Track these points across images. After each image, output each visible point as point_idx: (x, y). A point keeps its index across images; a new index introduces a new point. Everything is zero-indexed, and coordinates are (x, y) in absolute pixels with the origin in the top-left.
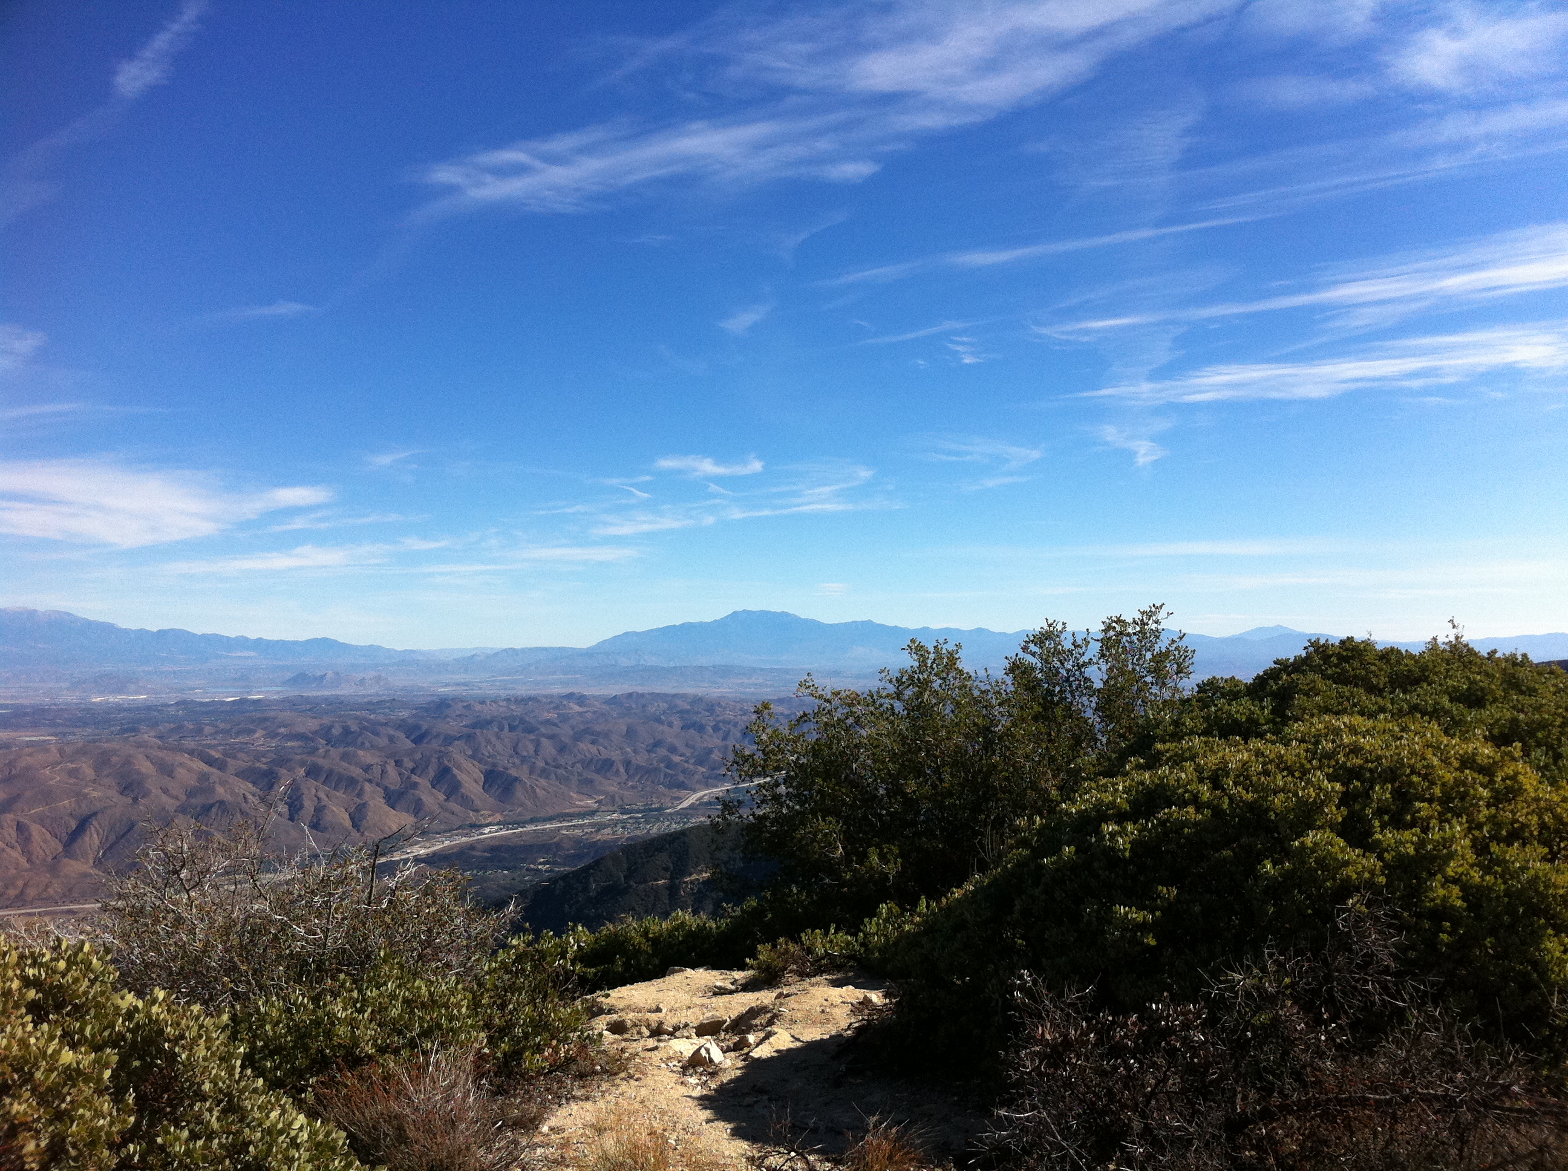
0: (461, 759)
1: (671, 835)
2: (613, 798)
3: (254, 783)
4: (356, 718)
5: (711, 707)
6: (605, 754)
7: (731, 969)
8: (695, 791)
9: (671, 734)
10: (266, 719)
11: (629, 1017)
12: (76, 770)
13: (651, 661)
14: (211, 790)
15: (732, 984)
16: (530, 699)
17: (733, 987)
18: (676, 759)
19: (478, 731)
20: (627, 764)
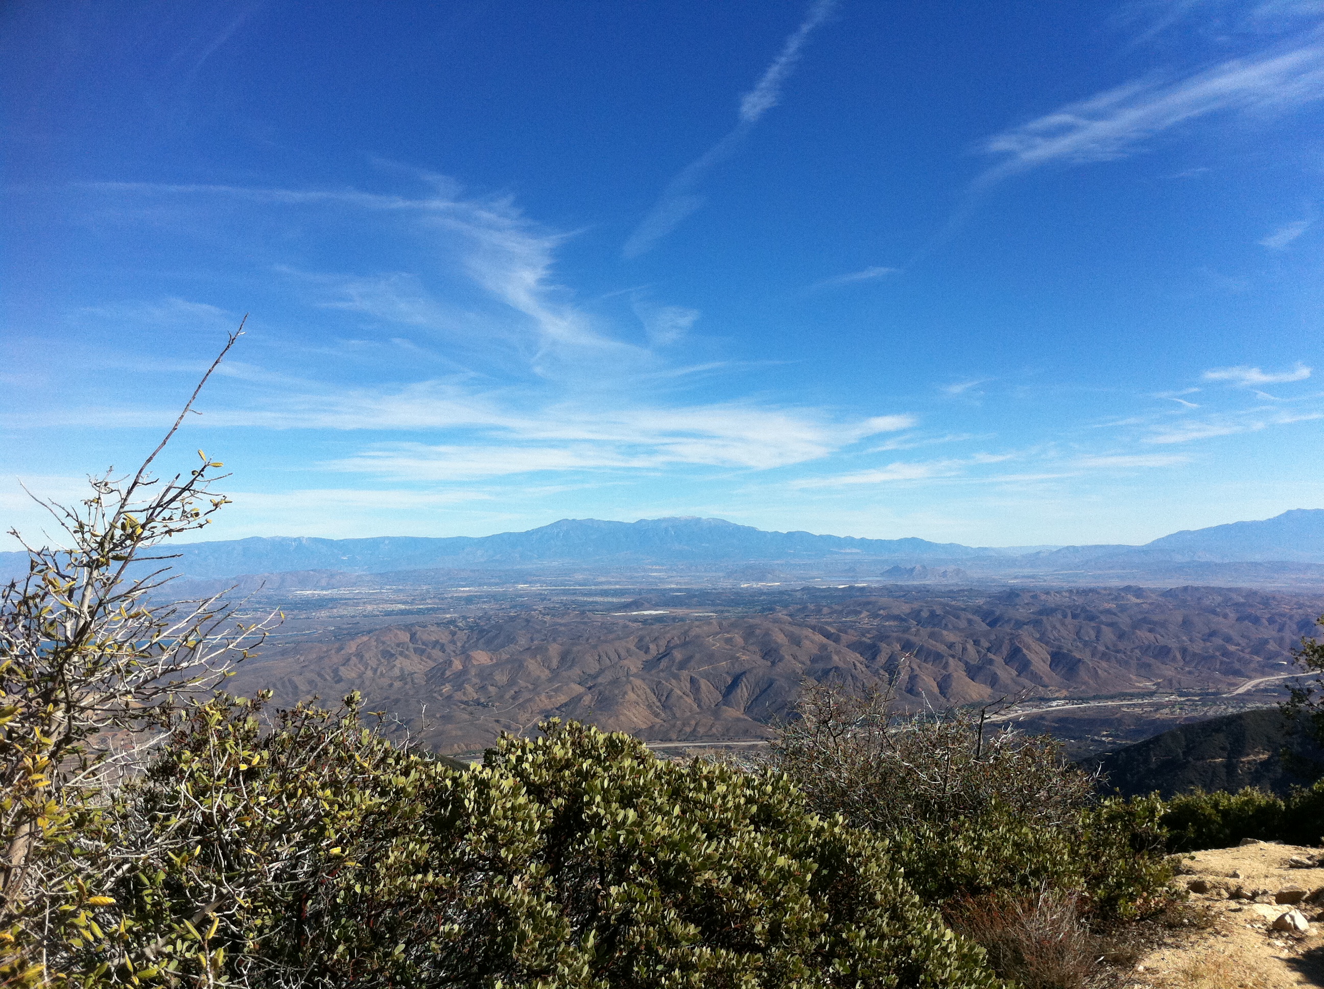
0: (1030, 641)
1: (1228, 718)
2: (1170, 681)
3: (861, 655)
4: (940, 604)
5: (1266, 600)
6: (1162, 641)
7: (1304, 845)
8: (1250, 678)
9: (1226, 624)
10: (869, 603)
11: (1209, 879)
12: (731, 639)
13: (1206, 557)
14: (829, 658)
15: (1309, 859)
16: (1092, 590)
17: (1310, 863)
18: (1232, 648)
19: (1044, 618)
20: (1184, 651)
